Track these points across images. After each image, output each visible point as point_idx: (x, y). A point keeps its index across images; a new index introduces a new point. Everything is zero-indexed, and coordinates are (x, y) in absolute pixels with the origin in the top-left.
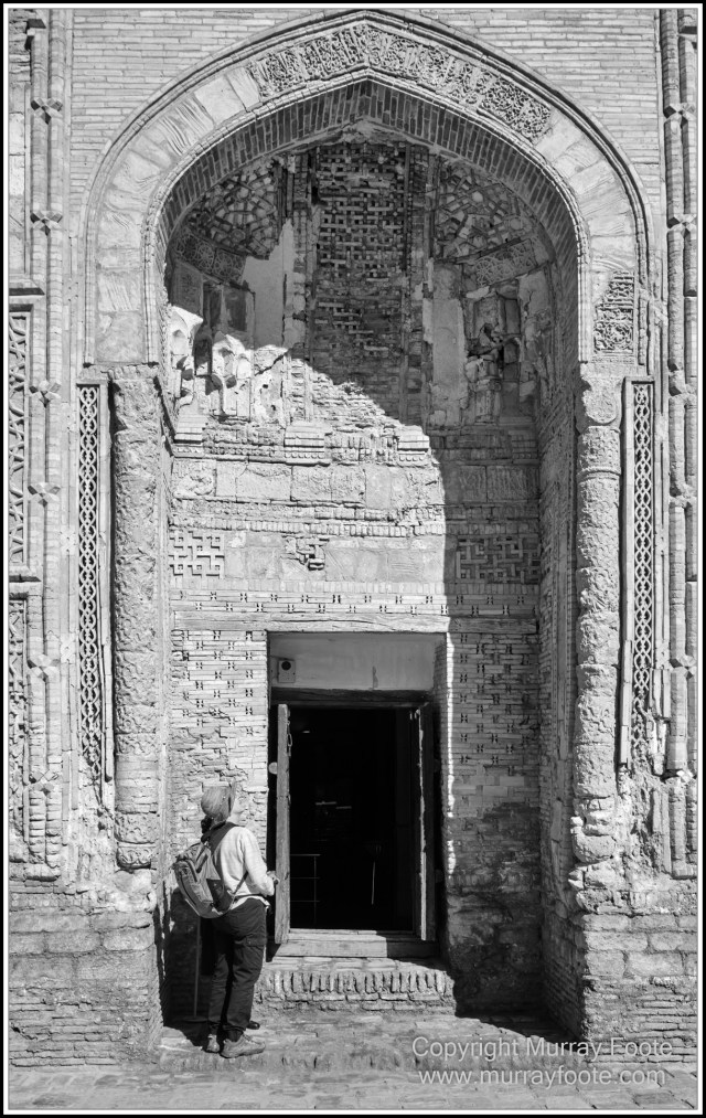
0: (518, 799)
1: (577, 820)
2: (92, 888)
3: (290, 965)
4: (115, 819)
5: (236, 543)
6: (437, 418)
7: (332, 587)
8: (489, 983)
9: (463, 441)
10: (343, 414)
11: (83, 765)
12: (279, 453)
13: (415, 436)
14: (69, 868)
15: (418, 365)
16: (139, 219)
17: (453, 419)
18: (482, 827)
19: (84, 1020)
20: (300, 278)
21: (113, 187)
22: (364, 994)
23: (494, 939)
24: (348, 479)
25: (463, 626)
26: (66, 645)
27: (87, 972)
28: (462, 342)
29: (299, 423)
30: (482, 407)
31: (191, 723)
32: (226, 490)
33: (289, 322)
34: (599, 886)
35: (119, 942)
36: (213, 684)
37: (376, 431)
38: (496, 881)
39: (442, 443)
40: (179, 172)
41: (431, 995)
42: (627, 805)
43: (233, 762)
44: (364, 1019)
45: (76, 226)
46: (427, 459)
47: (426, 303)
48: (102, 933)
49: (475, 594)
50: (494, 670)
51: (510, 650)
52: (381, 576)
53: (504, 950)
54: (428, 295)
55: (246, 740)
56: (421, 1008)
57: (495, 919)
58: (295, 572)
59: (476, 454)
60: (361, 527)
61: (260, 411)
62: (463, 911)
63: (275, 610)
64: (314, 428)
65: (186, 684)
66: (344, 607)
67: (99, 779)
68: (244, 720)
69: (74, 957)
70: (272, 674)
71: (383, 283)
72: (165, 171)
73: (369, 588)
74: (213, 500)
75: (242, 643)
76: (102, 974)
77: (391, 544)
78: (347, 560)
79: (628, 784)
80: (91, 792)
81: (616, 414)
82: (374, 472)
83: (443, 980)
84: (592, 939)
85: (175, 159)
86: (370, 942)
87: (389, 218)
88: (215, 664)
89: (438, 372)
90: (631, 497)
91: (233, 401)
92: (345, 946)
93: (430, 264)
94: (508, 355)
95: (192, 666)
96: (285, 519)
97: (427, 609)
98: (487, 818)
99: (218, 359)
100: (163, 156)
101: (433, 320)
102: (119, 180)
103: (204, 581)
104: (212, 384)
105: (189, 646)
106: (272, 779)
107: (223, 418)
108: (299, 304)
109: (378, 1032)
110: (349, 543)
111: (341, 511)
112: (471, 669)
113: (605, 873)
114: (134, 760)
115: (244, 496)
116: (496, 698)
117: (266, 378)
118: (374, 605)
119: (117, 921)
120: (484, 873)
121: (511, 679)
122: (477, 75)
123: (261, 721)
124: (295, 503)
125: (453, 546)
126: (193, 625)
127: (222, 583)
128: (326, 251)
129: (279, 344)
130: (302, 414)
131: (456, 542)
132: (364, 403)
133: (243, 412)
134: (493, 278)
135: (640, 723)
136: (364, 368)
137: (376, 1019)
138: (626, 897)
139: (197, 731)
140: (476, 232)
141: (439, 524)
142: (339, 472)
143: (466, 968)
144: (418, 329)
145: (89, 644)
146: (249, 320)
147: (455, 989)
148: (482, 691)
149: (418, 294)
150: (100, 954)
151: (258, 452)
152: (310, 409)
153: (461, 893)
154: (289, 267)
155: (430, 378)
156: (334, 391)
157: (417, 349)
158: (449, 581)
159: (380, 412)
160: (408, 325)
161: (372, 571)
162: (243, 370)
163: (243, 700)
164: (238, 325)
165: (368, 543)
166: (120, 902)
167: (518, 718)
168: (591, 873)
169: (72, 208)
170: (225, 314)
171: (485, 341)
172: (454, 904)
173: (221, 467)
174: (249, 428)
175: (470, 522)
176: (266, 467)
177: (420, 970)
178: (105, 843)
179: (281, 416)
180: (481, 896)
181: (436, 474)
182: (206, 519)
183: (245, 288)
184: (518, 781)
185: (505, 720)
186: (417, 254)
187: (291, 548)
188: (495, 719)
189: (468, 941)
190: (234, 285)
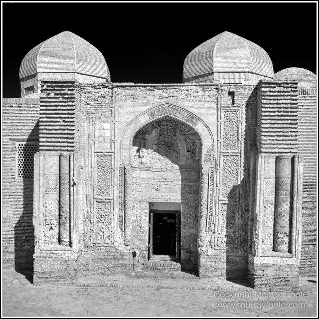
0: (194, 233)
1: (200, 240)
2: (121, 248)
3: (152, 261)
4: (124, 238)
5: (143, 186)
6: (181, 163)
7: (161, 194)
8: (188, 266)
9: (186, 167)
10: (164, 162)
11: (119, 229)
12: (152, 170)
13: (176, 166)
14: (117, 245)
15: (177, 153)
16: (129, 140)
17: (184, 163)
18: (187, 238)
19: (119, 269)
20: (156, 138)
21: (125, 134)
22: (165, 267)
23: (189, 258)
24: (164, 174)
25: (184, 201)
26: (117, 210)
27: (120, 262)
28: (186, 149)
29: (156, 164)
30: (189, 161)
31: (135, 218)
32: (142, 176)
33: (154, 146)
34: (202, 251)
35: (125, 257)
36: (139, 211)
37: (169, 165)
38: (189, 248)
39: (181, 168)
40: (136, 132)
41: (177, 268)
42: (208, 238)
43: (143, 225)
44: (165, 271)
45: (119, 142)
46: (178, 171)
47: (179, 142)
48: (122, 256)
49: (187, 196)
50: (190, 210)
51: (193, 206)
52: (170, 192)
53: (191, 260)
54: (179, 141)
55: (145, 221)
56: (176, 270)
57: (189, 254)
58: (154, 191)
59: (188, 170)
60: (166, 183)
61: (148, 162)
62: (183, 253)
63: (150, 198)
64: (158, 165)
65: (134, 211)
66: (163, 198)
67: (122, 231)
68: (144, 218)
69: (118, 259)
70: (150, 207)
71: (171, 138)
72: (133, 132)
73: (167, 194)
74: (140, 178)
75: (145, 204)
76: (122, 262)
77: (172, 186)
78: (164, 189)
79: (208, 234)
80: (120, 233)
81: (207, 173)
82: (169, 173)
83: (179, 265)
84: (201, 259)
85: (135, 130)
86: (167, 257)
87: (172, 129)
88: (139, 208)
89: (181, 155)
90: (210, 187)
91: (143, 160)
92: (163, 258)
93: (180, 135)
94: (194, 152)
95: (135, 208)
96: (152, 182)
97: (178, 198)
98: (188, 236)
99: (141, 153)
100: (133, 129)
101: (181, 145)
102: (126, 133)
103: (138, 193)
104: (140, 157)
105: (135, 204)
106: (150, 228)
107: (141, 163)
108: (156, 142)
109: (167, 273)
110: (164, 186)
111: (163, 180)
112: (186, 209)
113: (204, 249)
114: (127, 229)
115: (145, 177)
116: (190, 215)
117: (149, 155)
118: (169, 197)
119: (125, 254)
120: (187, 246)
121: (193, 211)
122: (186, 114)
123: (147, 218)
124: (155, 179)
125: (183, 187)
126: (135, 200)
127: (141, 193)
128: (161, 133)
129: (152, 149)
130: (156, 162)
131: (183, 186)
132: (167, 160)
133: (145, 162)
134: (191, 139)
135: (210, 224)
136: (167, 154)
137: (167, 271)
138: (207, 253)
139: (136, 220)
140: (188, 131)
141: (180, 183)
142: (162, 173)
143: (184, 263)
144: (178, 147)
145: (120, 210)
146: (147, 145)
147: (181, 267)
148: (188, 213)
149: (178, 140)
150: (122, 259)
151: (148, 169)
152: (157, 161)
153: (183, 250)
154: (154, 136)
155: (180, 156)
156: (162, 158)
157: (177, 150)
158: (182, 193)
159: (170, 162)
160: (176, 146)
161: (168, 192)
162: (145, 154)
163: (144, 214)
164: (145, 147)
165: (168, 186)
166: (125, 251)
167: (195, 218)
168: (201, 248)
169: (118, 139)
170: (142, 145)
171: (190, 149)
172: (182, 251)
173: (141, 172)
174: (146, 165)
175: (186, 182)
176: (149, 172)
177: (176, 263)
178: (123, 241)
179: (152, 163)
180: (187, 250)
181: (180, 174)
182: (138, 181)
183: (146, 139)
184: (194, 230)
185: (192, 219)
186: (177, 134)
187: (154, 187)
188: (190, 219)
189: (184, 258)
190: (144, 139)
